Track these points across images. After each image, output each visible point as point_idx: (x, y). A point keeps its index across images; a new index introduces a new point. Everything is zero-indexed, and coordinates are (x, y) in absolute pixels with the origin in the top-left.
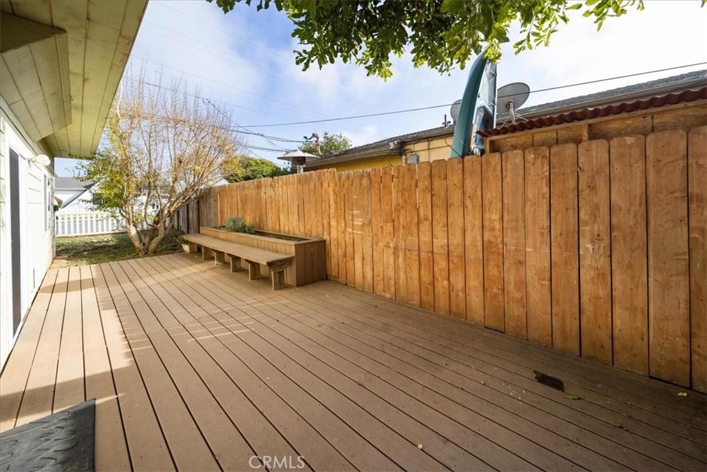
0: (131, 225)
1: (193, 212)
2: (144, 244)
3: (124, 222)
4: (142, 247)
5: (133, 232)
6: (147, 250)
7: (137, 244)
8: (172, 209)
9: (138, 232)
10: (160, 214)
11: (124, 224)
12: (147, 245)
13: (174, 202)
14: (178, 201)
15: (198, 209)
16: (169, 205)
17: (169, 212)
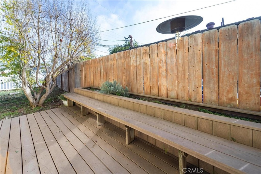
0: (27, 86)
1: (65, 78)
2: (36, 100)
3: (21, 85)
4: (35, 102)
5: (28, 91)
6: (38, 103)
7: (31, 99)
8: (54, 76)
9: (31, 91)
10: (47, 79)
11: (21, 86)
12: (38, 99)
13: (56, 71)
14: (58, 71)
15: (68, 77)
16: (52, 73)
17: (52, 77)
